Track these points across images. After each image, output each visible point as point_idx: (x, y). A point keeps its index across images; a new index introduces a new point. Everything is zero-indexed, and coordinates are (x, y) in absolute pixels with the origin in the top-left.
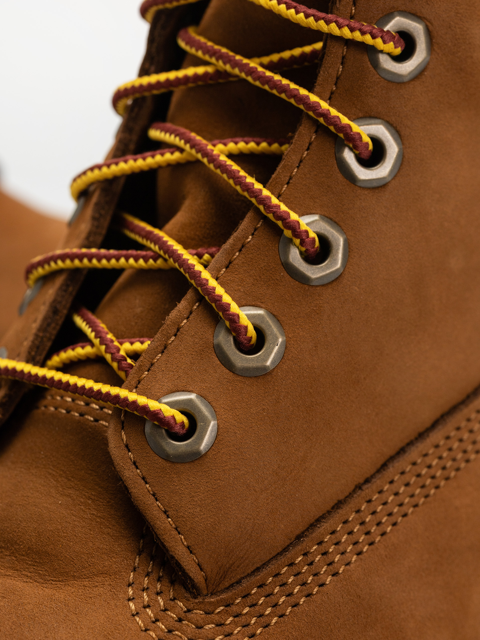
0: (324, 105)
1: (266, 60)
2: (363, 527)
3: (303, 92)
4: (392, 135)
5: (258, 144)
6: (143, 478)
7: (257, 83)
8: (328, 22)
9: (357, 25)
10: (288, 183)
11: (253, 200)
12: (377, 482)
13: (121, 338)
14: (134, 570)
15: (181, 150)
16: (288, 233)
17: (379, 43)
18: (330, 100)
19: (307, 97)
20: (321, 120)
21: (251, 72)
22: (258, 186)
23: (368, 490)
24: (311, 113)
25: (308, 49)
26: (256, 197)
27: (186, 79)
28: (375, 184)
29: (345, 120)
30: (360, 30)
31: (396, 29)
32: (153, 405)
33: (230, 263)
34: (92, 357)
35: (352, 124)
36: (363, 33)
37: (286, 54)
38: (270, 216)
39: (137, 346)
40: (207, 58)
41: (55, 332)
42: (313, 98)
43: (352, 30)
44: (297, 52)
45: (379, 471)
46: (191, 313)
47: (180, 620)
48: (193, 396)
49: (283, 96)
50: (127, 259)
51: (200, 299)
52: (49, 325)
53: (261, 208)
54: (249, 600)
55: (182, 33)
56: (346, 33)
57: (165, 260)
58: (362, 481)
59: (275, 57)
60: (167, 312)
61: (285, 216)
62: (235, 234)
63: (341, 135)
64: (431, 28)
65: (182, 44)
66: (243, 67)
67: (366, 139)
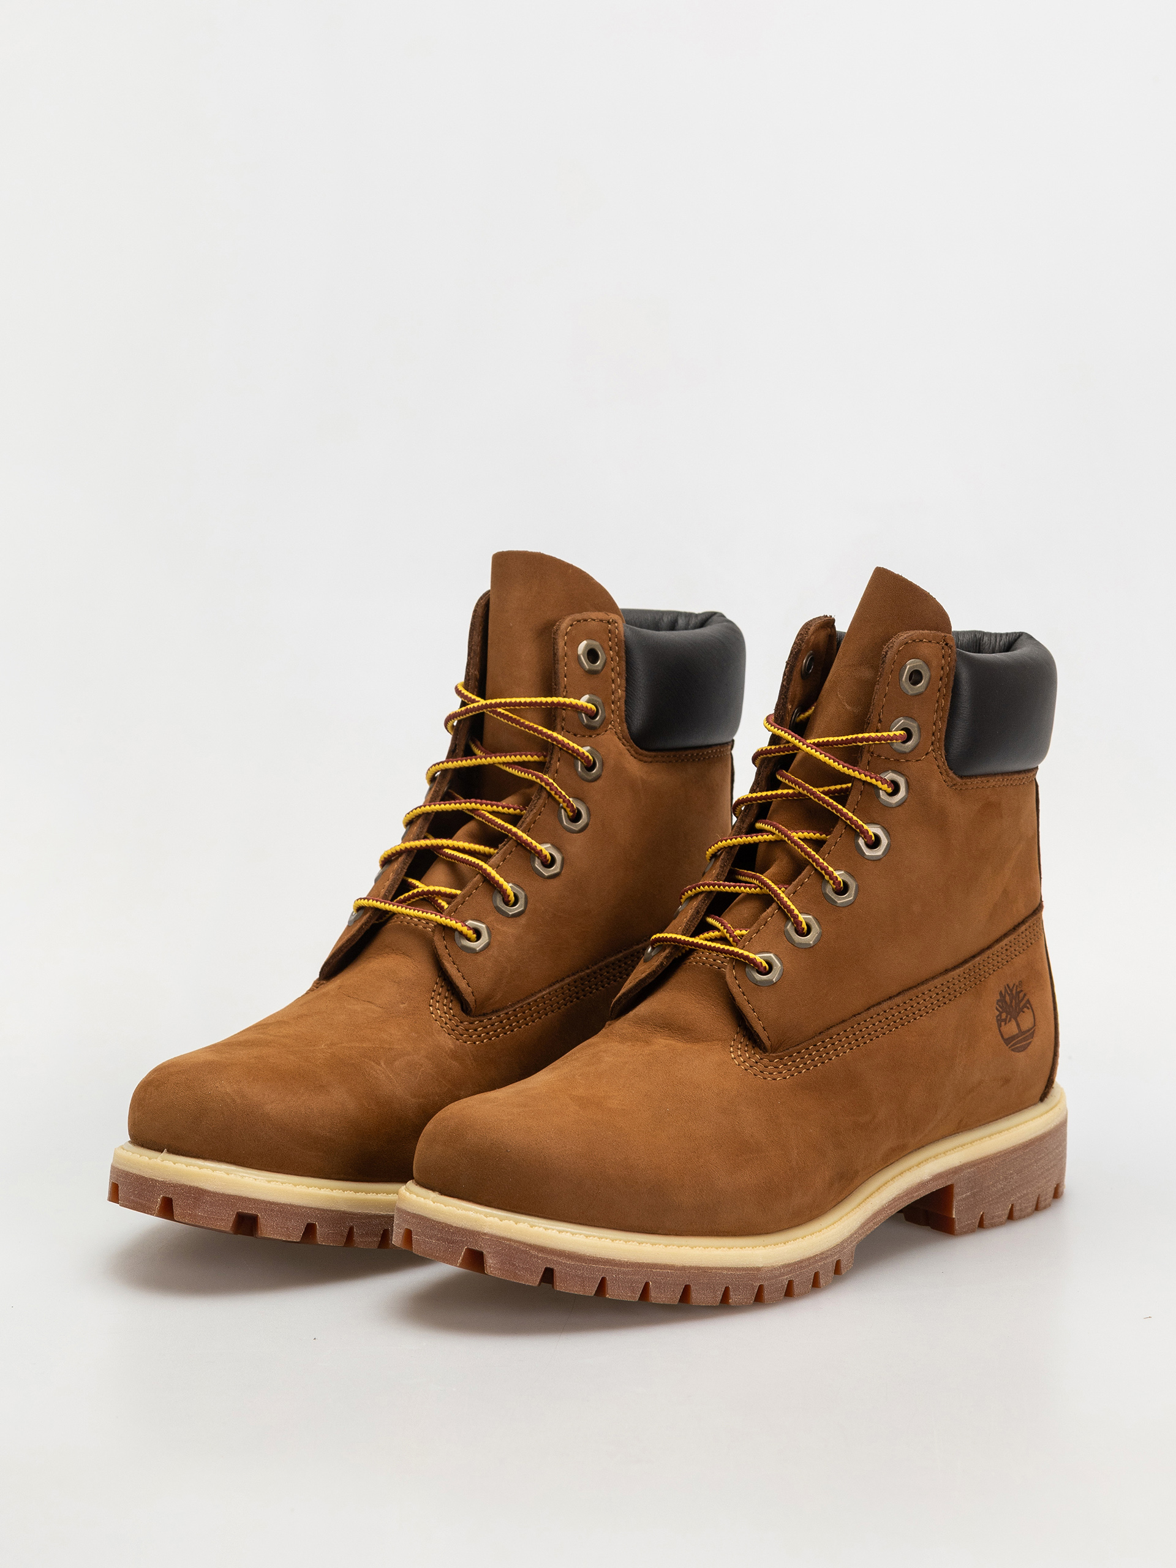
0: (850, 814)
1: (821, 789)
2: (854, 1036)
3: (840, 807)
4: (885, 834)
5: (814, 834)
6: (743, 993)
7: (816, 800)
8: (854, 771)
9: (869, 774)
10: (829, 853)
11: (811, 860)
12: (864, 1015)
13: (736, 928)
14: (734, 1040)
15: (773, 834)
16: (827, 877)
17: (879, 784)
18: (853, 813)
19: (842, 809)
20: (848, 822)
21: (813, 793)
22: (813, 853)
23: (858, 1018)
24: (843, 818)
25: (844, 786)
26: (812, 858)
27: (782, 795)
28: (875, 859)
29: (860, 822)
30: (870, 776)
31: (890, 779)
32: (752, 956)
33: (796, 891)
34: (718, 937)
35: (864, 825)
36: (871, 778)
37: (833, 788)
38: (819, 868)
39: (744, 932)
40: (790, 784)
41: (697, 923)
42: (845, 810)
43: (866, 776)
44: (838, 787)
45: (865, 1011)
46: (773, 914)
47: (757, 1063)
48: (772, 955)
49: (829, 808)
50: (740, 887)
51: (780, 908)
52: (694, 919)
53: (814, 864)
54: (792, 1058)
55: (780, 771)
56: (863, 777)
57: (761, 888)
58: (857, 1013)
59: (826, 789)
60: (761, 913)
61: (826, 868)
62: (799, 877)
63: (858, 830)
64: (909, 780)
65: (779, 777)
66: (809, 791)
67: (871, 833)
